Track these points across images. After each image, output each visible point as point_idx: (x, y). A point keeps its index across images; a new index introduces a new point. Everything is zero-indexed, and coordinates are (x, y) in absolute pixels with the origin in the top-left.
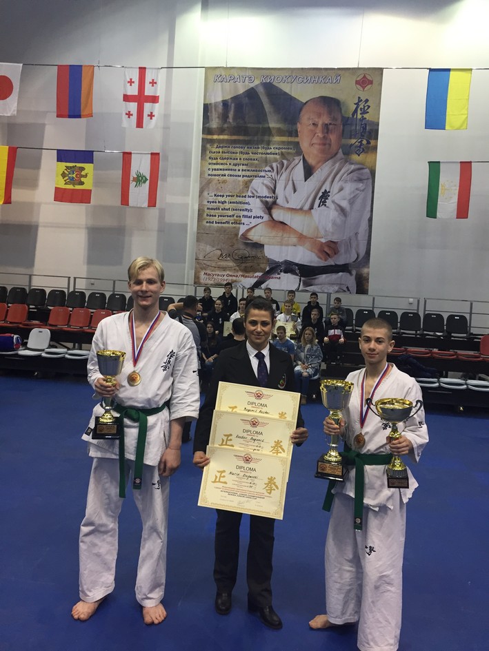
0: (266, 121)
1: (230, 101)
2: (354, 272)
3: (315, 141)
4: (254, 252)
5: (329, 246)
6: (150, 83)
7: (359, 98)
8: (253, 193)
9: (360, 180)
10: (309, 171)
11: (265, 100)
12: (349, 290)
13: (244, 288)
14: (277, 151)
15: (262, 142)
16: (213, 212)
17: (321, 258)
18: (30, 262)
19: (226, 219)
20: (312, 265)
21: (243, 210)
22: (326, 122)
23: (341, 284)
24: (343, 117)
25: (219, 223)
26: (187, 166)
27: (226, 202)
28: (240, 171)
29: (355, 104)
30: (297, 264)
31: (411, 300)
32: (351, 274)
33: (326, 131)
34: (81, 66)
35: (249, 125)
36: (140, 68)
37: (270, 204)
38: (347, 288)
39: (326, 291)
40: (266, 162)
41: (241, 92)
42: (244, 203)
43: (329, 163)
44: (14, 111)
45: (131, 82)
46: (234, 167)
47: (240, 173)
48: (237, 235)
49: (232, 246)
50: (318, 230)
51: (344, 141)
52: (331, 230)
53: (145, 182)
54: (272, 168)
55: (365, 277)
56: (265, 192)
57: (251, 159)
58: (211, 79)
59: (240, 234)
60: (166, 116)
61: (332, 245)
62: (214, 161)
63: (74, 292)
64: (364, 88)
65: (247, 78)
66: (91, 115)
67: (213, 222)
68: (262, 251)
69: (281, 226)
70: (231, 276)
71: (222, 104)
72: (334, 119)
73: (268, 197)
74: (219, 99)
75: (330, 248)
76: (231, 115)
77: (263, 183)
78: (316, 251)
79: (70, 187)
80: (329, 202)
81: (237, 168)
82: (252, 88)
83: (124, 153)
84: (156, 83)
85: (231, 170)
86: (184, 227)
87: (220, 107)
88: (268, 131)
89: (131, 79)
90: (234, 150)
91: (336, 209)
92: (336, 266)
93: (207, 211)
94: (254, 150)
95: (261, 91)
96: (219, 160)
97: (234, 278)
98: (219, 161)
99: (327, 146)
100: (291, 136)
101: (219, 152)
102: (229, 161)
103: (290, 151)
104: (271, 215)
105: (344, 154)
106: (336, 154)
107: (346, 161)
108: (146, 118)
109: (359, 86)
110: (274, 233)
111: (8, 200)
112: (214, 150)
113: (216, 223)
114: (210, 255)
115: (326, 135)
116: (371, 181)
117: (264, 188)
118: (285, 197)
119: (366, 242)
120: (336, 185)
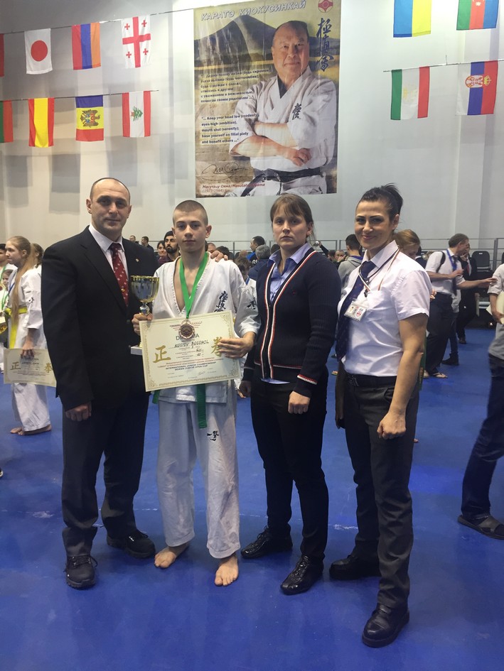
0: (246, 49)
1: (215, 35)
3: (287, 61)
4: (242, 164)
5: (302, 153)
6: (142, 24)
7: (322, 19)
8: (238, 113)
9: (327, 92)
10: (283, 89)
11: (244, 31)
12: (321, 190)
14: (256, 74)
15: (243, 67)
16: (207, 133)
17: (297, 165)
19: (218, 138)
20: (290, 171)
21: (232, 129)
22: (295, 44)
23: (314, 186)
24: (309, 38)
25: (212, 142)
27: (217, 124)
28: (227, 95)
29: (319, 25)
30: (277, 172)
32: (322, 176)
33: (295, 51)
35: (232, 54)
37: (253, 121)
40: (248, 84)
41: (224, 26)
43: (300, 79)
44: (50, 67)
45: (128, 27)
46: (222, 93)
47: (227, 97)
48: (228, 151)
49: (224, 161)
50: (293, 140)
52: (304, 139)
53: (140, 115)
54: (253, 90)
55: (334, 178)
56: (247, 111)
57: (235, 84)
58: (199, 17)
59: (230, 150)
62: (206, 89)
64: (325, 10)
65: (228, 13)
67: (207, 142)
68: (249, 163)
69: (263, 139)
70: (225, 186)
71: (209, 39)
72: (302, 40)
73: (251, 116)
74: (208, 34)
75: (305, 154)
76: (217, 47)
77: (246, 104)
80: (301, 114)
81: (224, 93)
82: (233, 22)
85: (220, 95)
87: (209, 41)
88: (248, 58)
89: (128, 25)
90: (221, 77)
91: (307, 119)
92: (310, 170)
93: (202, 133)
94: (238, 76)
95: (240, 23)
97: (228, 188)
98: (210, 88)
99: (297, 65)
100: (267, 60)
101: (209, 81)
102: (218, 88)
103: (268, 73)
104: (254, 131)
106: (305, 70)
107: (314, 77)
108: (142, 55)
109: (321, 9)
110: (257, 146)
111: (51, 143)
112: (205, 79)
113: (210, 142)
114: (207, 171)
115: (296, 55)
116: (335, 92)
117: (247, 108)
118: (265, 113)
119: (333, 147)
120: (306, 99)
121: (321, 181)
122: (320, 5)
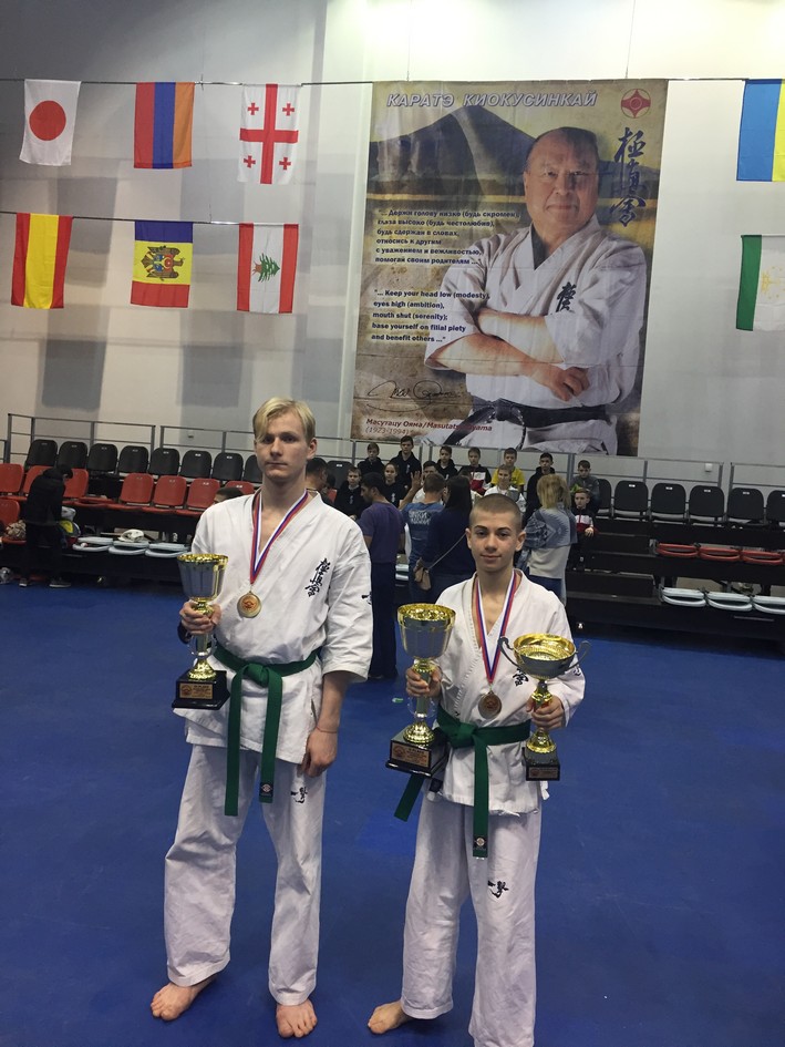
0: (472, 169)
1: (412, 138)
2: (614, 420)
3: (552, 201)
4: (448, 386)
5: (573, 377)
6: (284, 110)
7: (627, 129)
8: (449, 290)
9: (627, 266)
10: (541, 253)
11: (470, 134)
12: (605, 449)
13: (432, 445)
14: (489, 219)
15: (465, 204)
16: (382, 321)
17: (559, 397)
18: (93, 401)
19: (404, 331)
20: (544, 407)
21: (433, 317)
22: (571, 171)
23: (591, 439)
24: (600, 162)
25: (392, 338)
26: (343, 244)
27: (403, 304)
28: (428, 252)
29: (620, 139)
30: (519, 406)
31: (709, 466)
32: (608, 420)
33: (570, 185)
34: (174, 84)
35: (444, 177)
36: (268, 86)
37: (476, 306)
38: (603, 445)
39: (567, 450)
40: (471, 237)
41: (432, 122)
42: (434, 306)
43: (576, 238)
44: (67, 157)
45: (253, 109)
46: (418, 247)
47: (428, 256)
48: (421, 358)
49: (413, 376)
50: (555, 349)
51: (601, 202)
52: (577, 350)
53: (274, 272)
54: (481, 248)
55: (632, 427)
56: (468, 287)
57: (446, 233)
58: (383, 102)
59: (427, 355)
60: (310, 164)
61: (579, 375)
62: (386, 237)
63: (161, 450)
64: (635, 113)
65: (441, 99)
66: (188, 164)
67: (382, 337)
68: (463, 386)
69: (494, 343)
70: (411, 424)
71: (399, 142)
72: (585, 164)
73: (473, 296)
74: (396, 134)
75: (573, 381)
76: (414, 159)
77: (465, 273)
78: (552, 384)
79: (156, 281)
80: (573, 303)
81: (423, 247)
82: (450, 116)
83: (242, 226)
84: (293, 110)
85: (414, 251)
86: (337, 344)
87: (397, 147)
88: (474, 187)
89: (253, 104)
90: (419, 218)
91: (585, 314)
92: (585, 408)
93: (373, 319)
94: (452, 219)
95: (464, 120)
96: (393, 234)
97: (416, 429)
98: (394, 236)
99: (573, 210)
100: (514, 194)
101: (394, 222)
102: (410, 237)
103: (510, 218)
104: (477, 324)
105: (600, 223)
106: (588, 223)
107: (604, 235)
108: (276, 167)
109: (626, 110)
110: (481, 356)
111: (58, 302)
112: (386, 218)
113: (388, 338)
114: (377, 391)
115: (571, 191)
116: (644, 267)
117: (468, 280)
118: (502, 294)
119: (635, 369)
120: (587, 275)
121: (607, 432)
122: (624, 104)
